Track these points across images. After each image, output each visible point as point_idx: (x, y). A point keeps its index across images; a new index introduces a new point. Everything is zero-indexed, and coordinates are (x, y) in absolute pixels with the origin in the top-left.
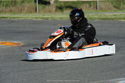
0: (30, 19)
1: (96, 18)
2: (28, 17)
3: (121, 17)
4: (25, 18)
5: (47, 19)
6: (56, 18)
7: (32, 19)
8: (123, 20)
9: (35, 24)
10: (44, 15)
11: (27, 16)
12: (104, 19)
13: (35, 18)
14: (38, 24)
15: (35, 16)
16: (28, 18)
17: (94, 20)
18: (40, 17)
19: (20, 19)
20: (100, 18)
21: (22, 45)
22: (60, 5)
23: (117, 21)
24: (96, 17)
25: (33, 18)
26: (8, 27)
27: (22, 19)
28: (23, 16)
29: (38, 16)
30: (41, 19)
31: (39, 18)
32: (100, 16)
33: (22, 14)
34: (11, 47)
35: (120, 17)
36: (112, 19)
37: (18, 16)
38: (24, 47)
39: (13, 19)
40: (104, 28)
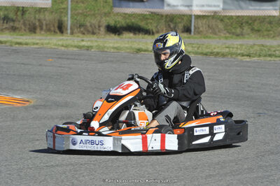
0: (53, 47)
2: (49, 43)
3: (242, 52)
5: (88, 48)
6: (108, 48)
7: (56, 47)
8: (246, 57)
9: (62, 58)
10: (83, 41)
11: (47, 41)
12: (206, 54)
13: (62, 46)
14: (68, 59)
15: (65, 43)
16: (49, 46)
18: (73, 44)
19: (33, 46)
20: (200, 51)
21: (32, 104)
22: (116, 22)
23: (233, 59)
24: (190, 49)
25: (59, 45)
26: (6, 63)
27: (35, 46)
28: (38, 41)
29: (70, 42)
30: (75, 49)
31: (72, 46)
32: (198, 48)
33: (38, 37)
34: (10, 108)
35: (239, 52)
36: (224, 55)
37: (27, 41)
38: (37, 109)
39: (17, 46)
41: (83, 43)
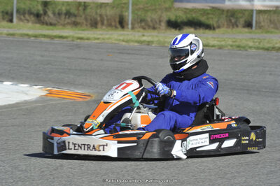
0: (114, 42)
1: (250, 47)
2: (110, 38)
4: (103, 39)
5: (149, 43)
7: (117, 42)
9: (123, 53)
10: (143, 35)
11: (107, 36)
12: (267, 49)
15: (126, 38)
16: (110, 41)
17: (246, 50)
18: (134, 39)
19: (94, 41)
20: (261, 46)
21: (93, 98)
22: (176, 17)
24: (251, 44)
25: (120, 40)
26: (68, 58)
27: (96, 41)
28: (99, 36)
29: (131, 37)
30: (136, 44)
31: (133, 41)
32: (260, 43)
34: (71, 103)
37: (89, 36)
39: (79, 41)
40: (267, 69)
41: (144, 38)
